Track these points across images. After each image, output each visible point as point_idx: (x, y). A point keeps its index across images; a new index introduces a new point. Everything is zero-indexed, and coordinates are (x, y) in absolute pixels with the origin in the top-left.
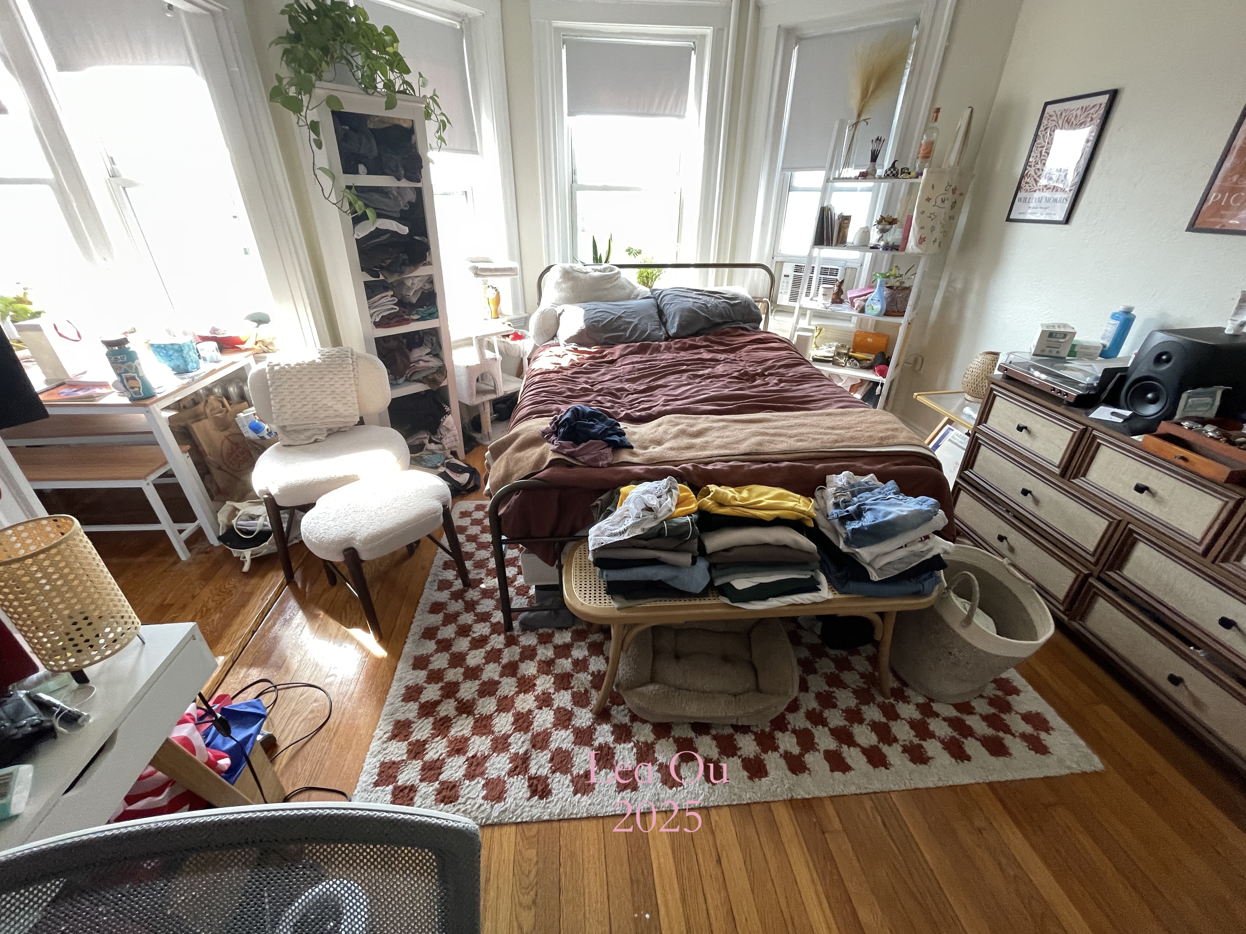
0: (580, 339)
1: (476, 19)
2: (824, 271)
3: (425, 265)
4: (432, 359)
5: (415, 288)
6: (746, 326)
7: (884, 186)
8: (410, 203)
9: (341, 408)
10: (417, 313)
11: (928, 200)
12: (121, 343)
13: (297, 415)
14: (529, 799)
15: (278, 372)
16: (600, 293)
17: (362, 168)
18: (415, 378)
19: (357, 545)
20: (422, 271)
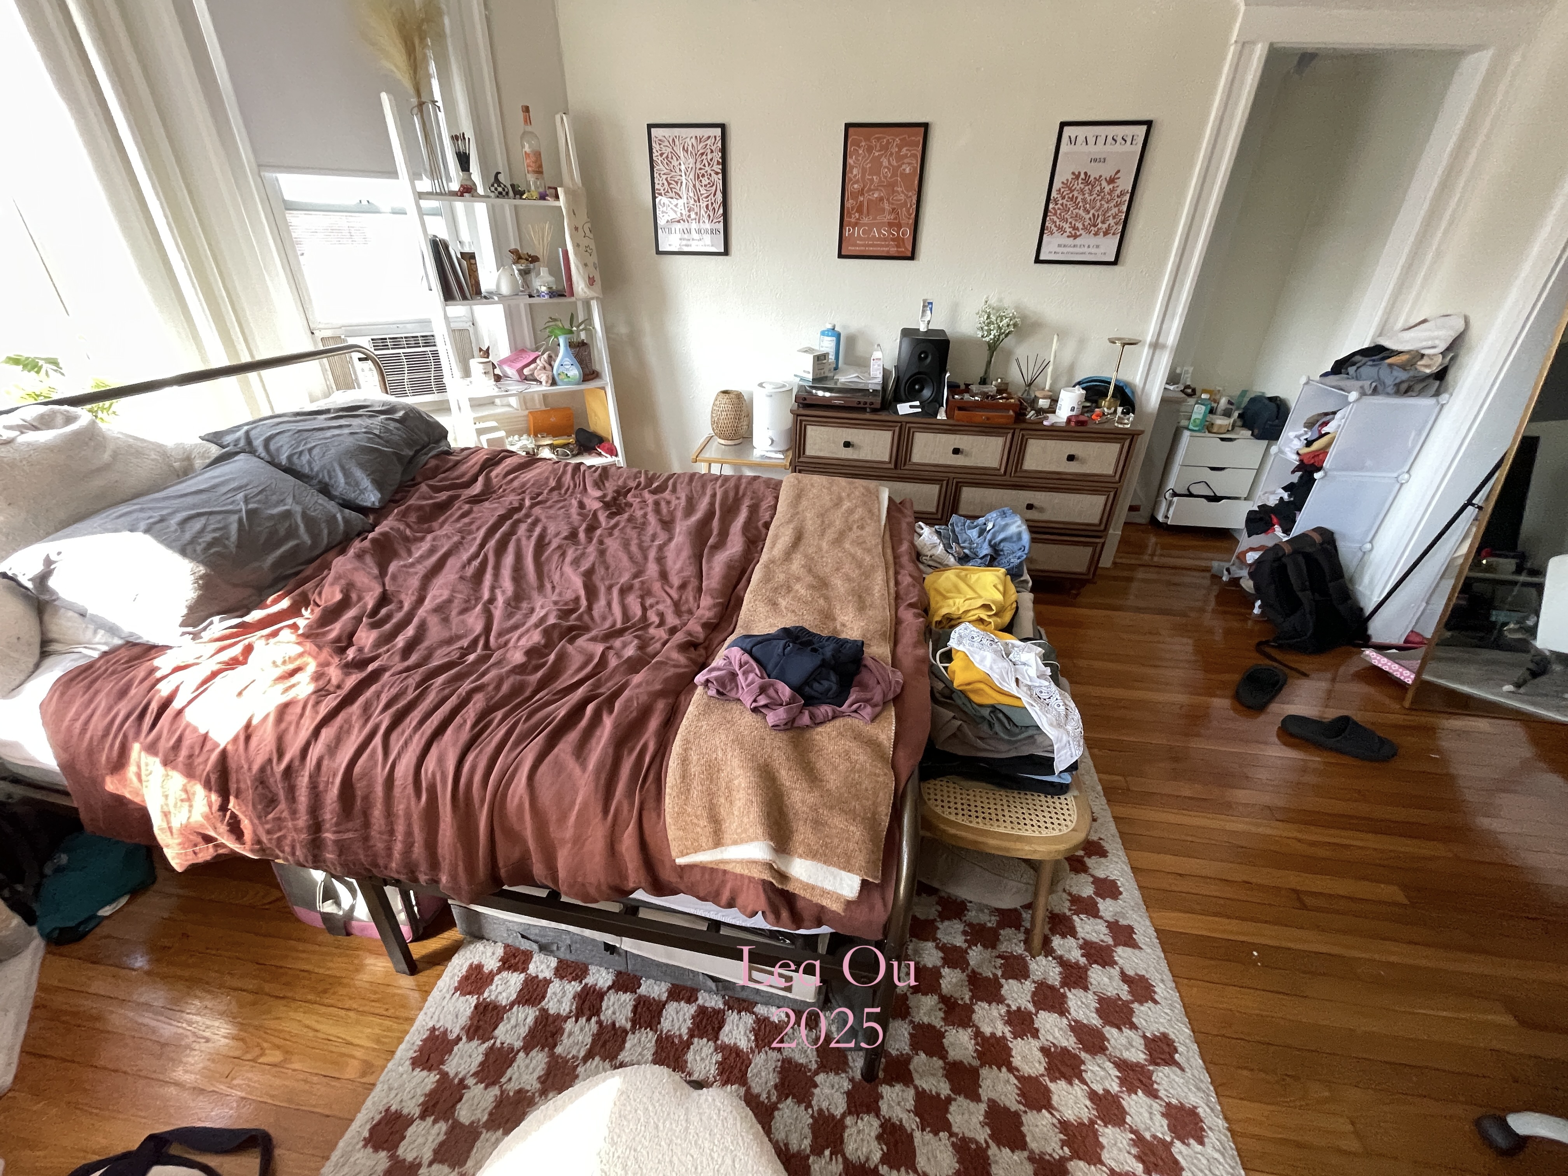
11: (576, 229)
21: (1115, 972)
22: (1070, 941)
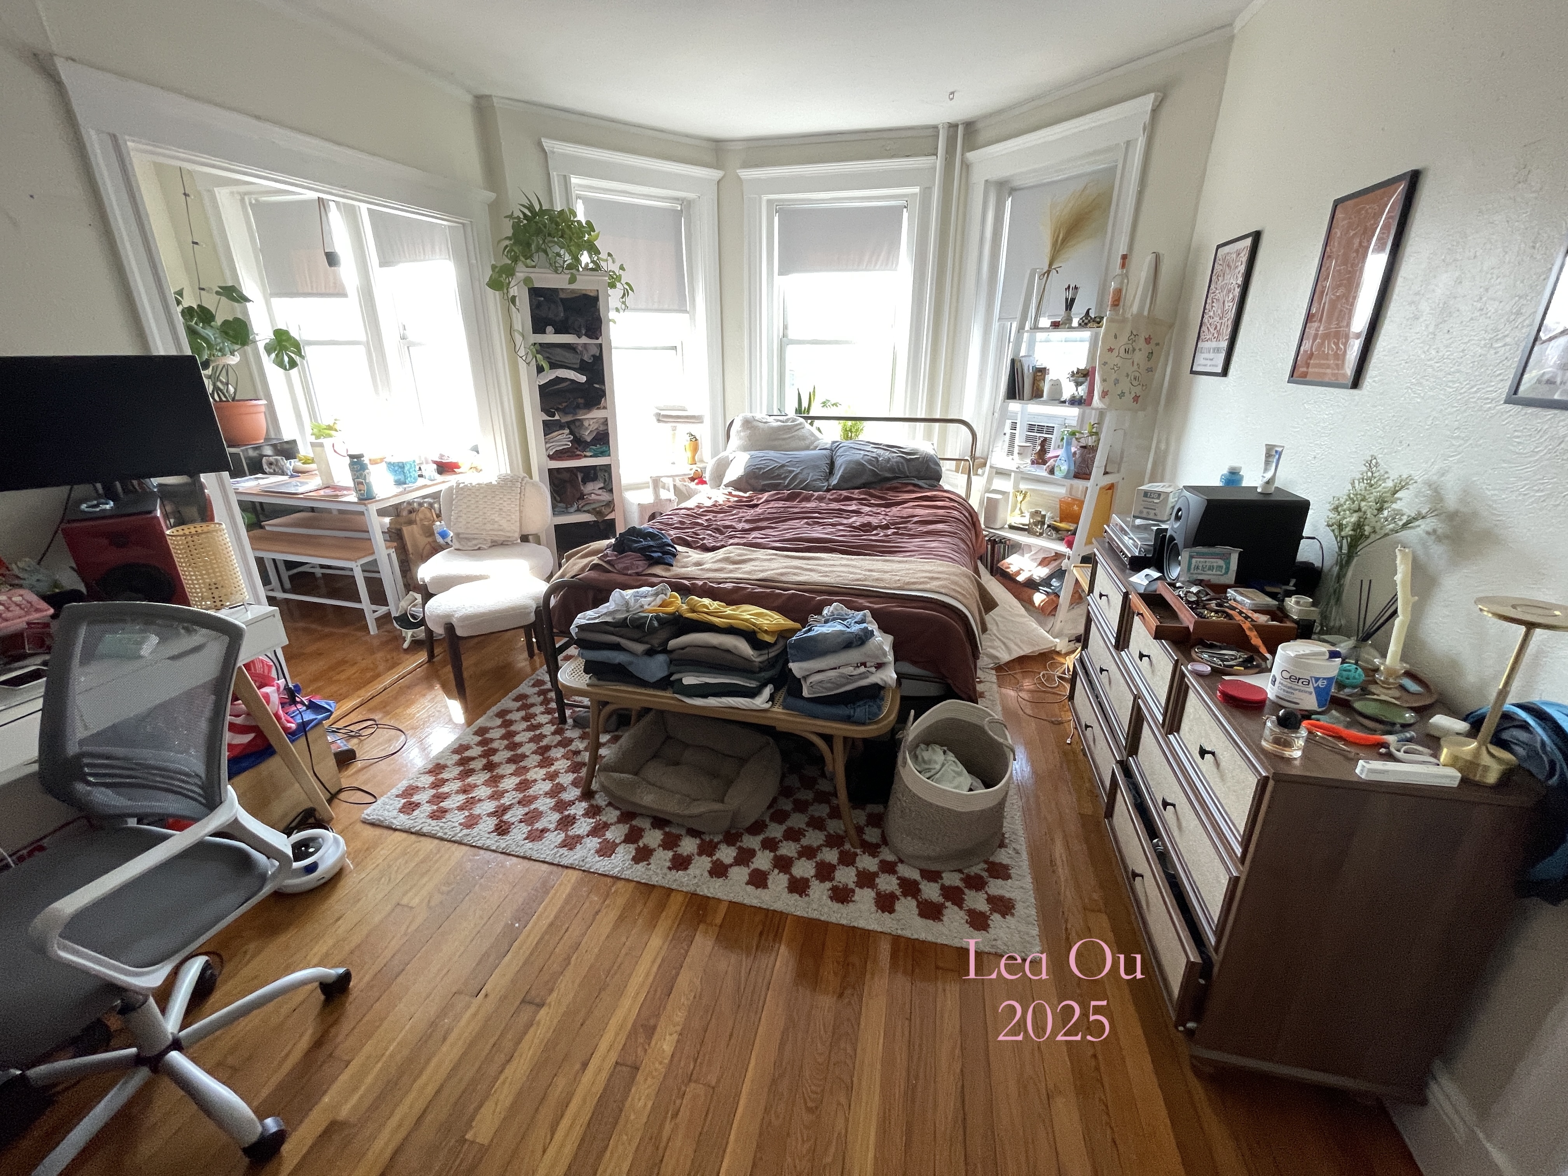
0: (737, 485)
1: (694, 200)
2: (1031, 428)
3: (599, 408)
4: (605, 494)
5: (591, 428)
6: (920, 483)
7: (1086, 334)
8: (594, 356)
9: (504, 523)
10: (590, 451)
11: (1111, 350)
12: (359, 457)
13: (469, 525)
14: (489, 833)
15: (462, 488)
16: (776, 443)
17: (549, 329)
18: (585, 509)
19: (454, 621)
20: (596, 414)
21: (552, 826)
22: (581, 812)
